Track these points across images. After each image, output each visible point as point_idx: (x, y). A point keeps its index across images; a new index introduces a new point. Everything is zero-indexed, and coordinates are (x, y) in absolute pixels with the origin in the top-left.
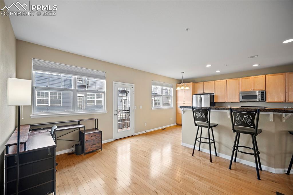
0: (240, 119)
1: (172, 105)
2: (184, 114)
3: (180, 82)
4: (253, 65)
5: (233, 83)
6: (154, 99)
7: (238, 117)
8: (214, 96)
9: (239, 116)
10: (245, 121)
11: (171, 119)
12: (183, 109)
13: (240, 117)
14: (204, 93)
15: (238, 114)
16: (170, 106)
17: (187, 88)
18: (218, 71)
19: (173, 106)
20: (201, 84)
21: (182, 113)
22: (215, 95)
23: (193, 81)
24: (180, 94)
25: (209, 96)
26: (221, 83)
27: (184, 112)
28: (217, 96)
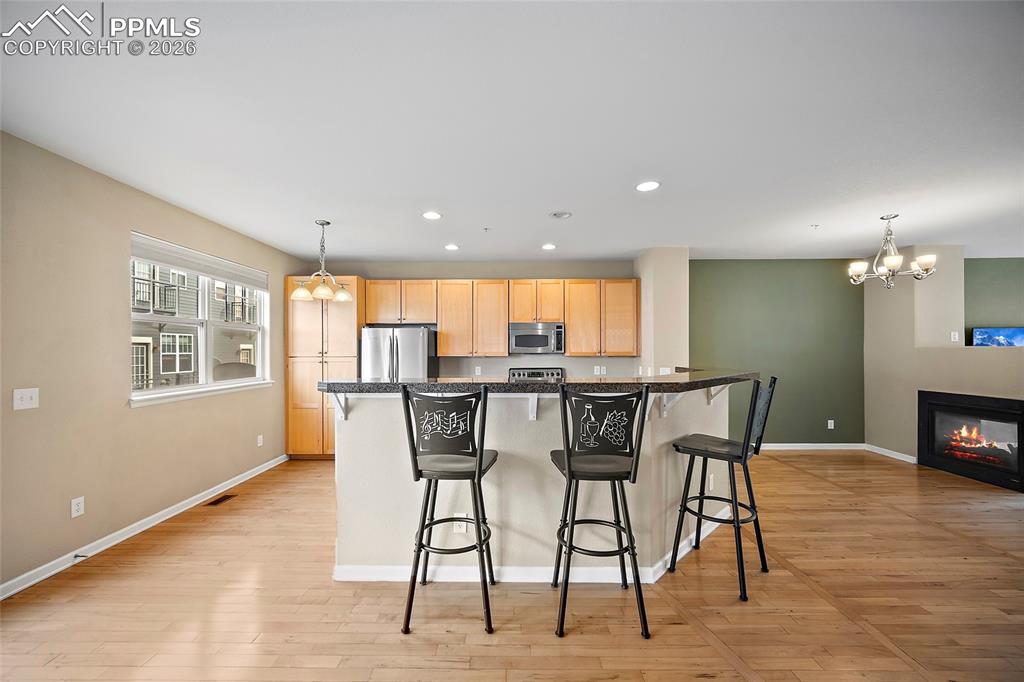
0: (593, 429)
1: (265, 372)
2: (346, 418)
3: (306, 267)
4: (545, 243)
5: (490, 294)
6: (156, 340)
7: (585, 421)
8: (436, 333)
9: (589, 417)
10: (607, 435)
11: (260, 437)
12: (341, 396)
13: (593, 419)
14: (404, 322)
15: (588, 410)
16: (254, 375)
17: (342, 296)
18: (452, 247)
19: (272, 377)
20: (390, 287)
21: (339, 414)
22: (438, 329)
23: (363, 273)
24: (304, 322)
25: (422, 333)
26: (456, 289)
27: (347, 410)
28: (447, 336)
